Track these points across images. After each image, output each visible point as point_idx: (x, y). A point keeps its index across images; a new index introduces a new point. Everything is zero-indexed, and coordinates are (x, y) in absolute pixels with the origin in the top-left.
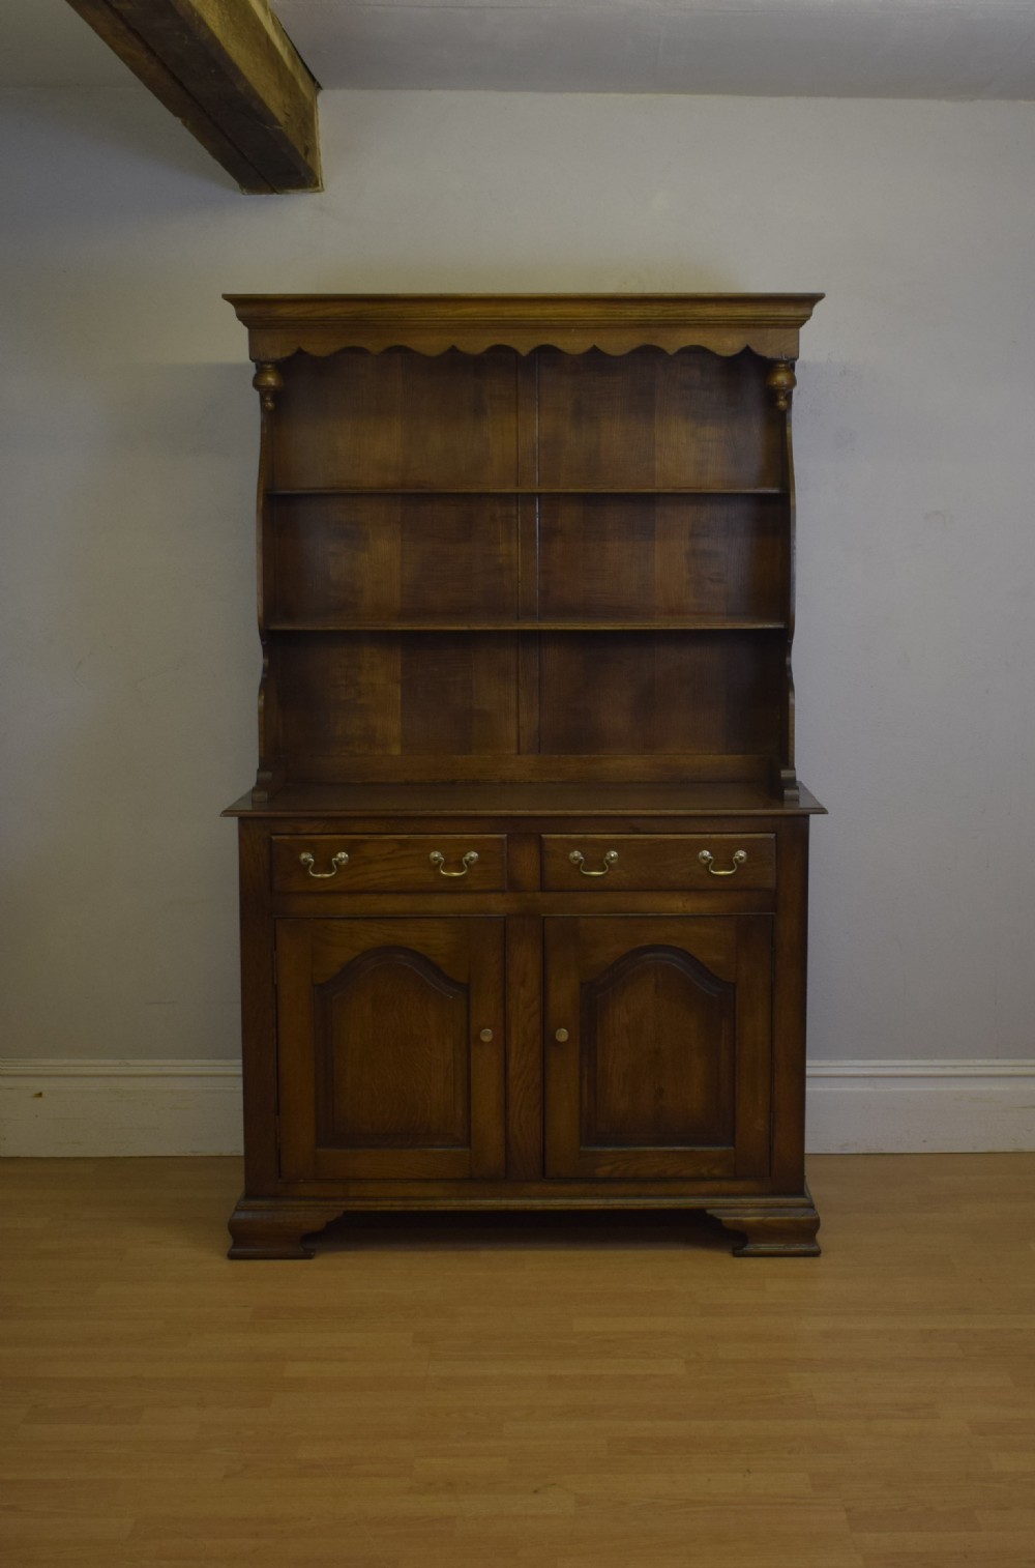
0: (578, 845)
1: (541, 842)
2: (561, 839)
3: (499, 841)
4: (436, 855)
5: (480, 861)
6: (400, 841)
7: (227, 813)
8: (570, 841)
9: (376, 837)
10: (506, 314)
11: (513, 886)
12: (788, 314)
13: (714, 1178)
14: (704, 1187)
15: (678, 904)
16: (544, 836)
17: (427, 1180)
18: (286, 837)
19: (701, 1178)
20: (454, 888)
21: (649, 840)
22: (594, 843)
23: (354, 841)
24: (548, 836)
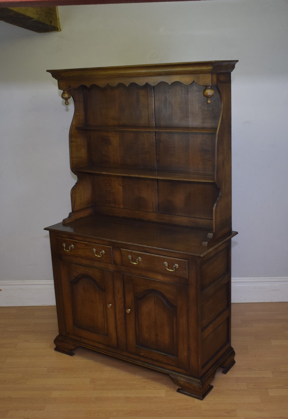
0: (131, 253)
1: (120, 250)
2: (126, 251)
3: (110, 248)
4: (94, 250)
5: (105, 254)
6: (86, 244)
7: (45, 229)
8: (128, 252)
9: (80, 242)
10: (119, 73)
11: (115, 263)
12: (204, 69)
13: (172, 365)
14: (170, 367)
15: (160, 278)
16: (121, 249)
17: (99, 343)
18: (59, 238)
19: (169, 364)
20: (99, 260)
21: (150, 255)
22: (134, 254)
23: (75, 242)
24: (122, 249)
